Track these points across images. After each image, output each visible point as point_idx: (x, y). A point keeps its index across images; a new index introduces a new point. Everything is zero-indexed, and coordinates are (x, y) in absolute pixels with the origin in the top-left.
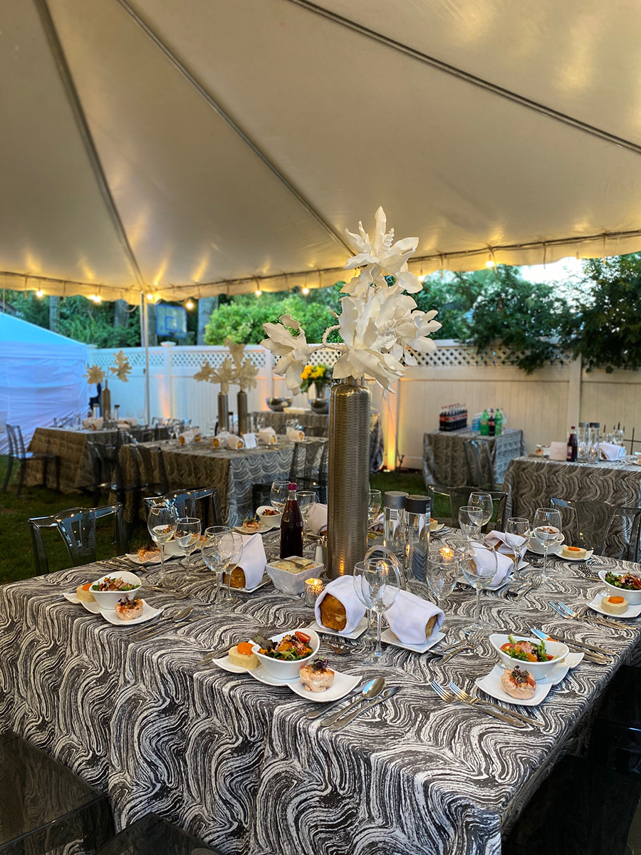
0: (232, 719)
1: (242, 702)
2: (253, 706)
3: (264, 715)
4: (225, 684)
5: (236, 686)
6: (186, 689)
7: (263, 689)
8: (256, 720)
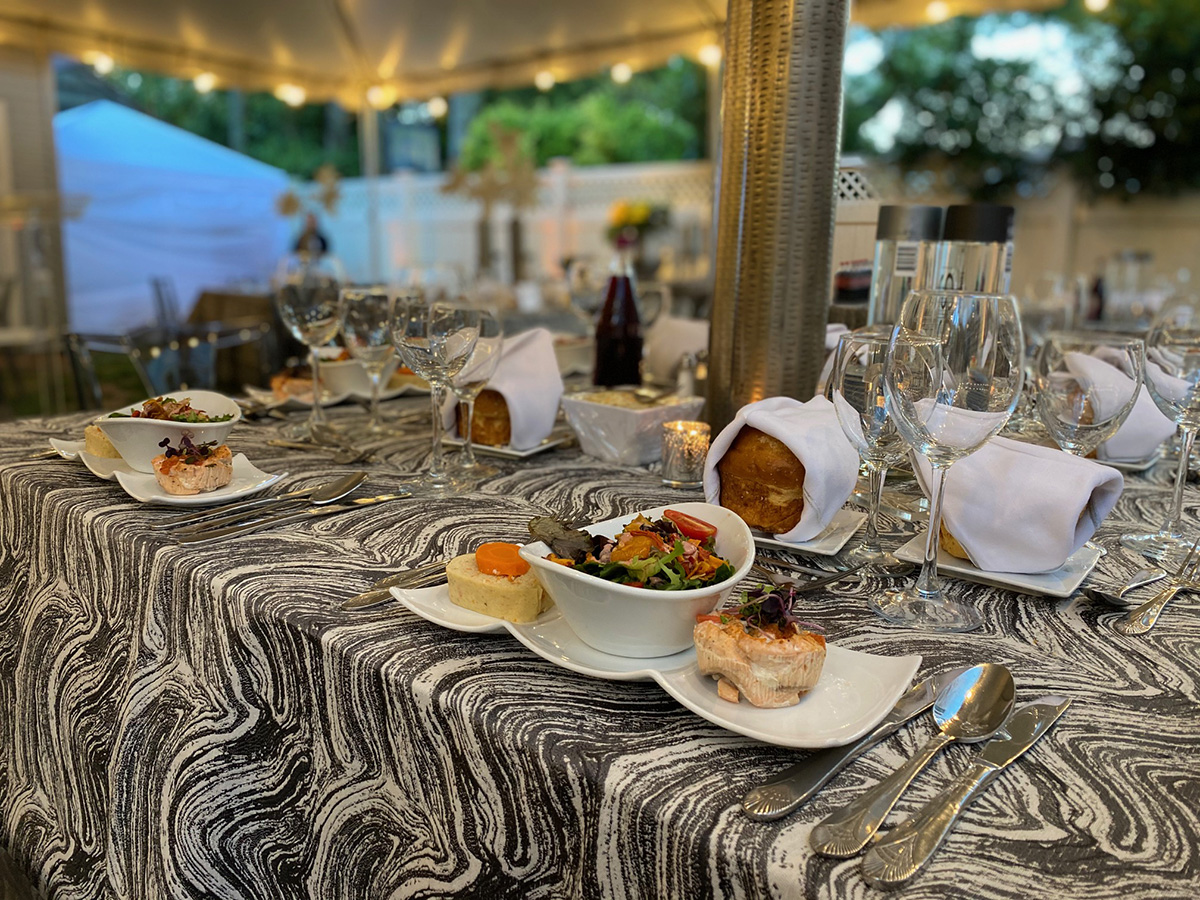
0: (444, 792)
1: (479, 733)
2: (520, 752)
3: (563, 788)
4: (425, 667)
5: (460, 675)
6: (301, 680)
7: (559, 687)
8: (533, 804)
